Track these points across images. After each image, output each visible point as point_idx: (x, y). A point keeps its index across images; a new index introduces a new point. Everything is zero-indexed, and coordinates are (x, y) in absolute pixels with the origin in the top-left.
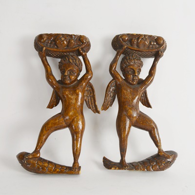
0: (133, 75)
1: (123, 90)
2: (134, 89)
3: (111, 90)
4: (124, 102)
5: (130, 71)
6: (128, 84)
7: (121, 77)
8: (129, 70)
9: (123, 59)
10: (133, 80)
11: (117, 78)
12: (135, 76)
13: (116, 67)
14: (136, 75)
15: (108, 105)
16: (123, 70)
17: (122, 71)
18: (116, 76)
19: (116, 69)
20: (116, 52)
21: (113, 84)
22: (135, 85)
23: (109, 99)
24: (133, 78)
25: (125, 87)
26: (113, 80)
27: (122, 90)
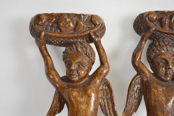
0: (166, 68)
1: (153, 89)
2: (168, 87)
3: (135, 89)
4: (155, 107)
5: (161, 62)
6: (159, 81)
7: (148, 70)
8: (159, 60)
9: (150, 46)
10: (166, 74)
11: (143, 72)
12: (169, 68)
13: (140, 58)
14: (171, 67)
15: (131, 110)
17: (149, 62)
18: (141, 70)
22: (168, 81)
23: (133, 101)
24: (166, 71)
25: (155, 85)
26: (137, 75)
27: (151, 89)
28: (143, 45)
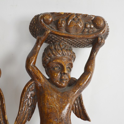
0: (61, 73)
1: (47, 96)
2: (62, 93)
3: (29, 96)
4: (48, 114)
5: (57, 67)
6: (54, 87)
7: (43, 76)
8: (55, 65)
9: (46, 50)
10: (61, 80)
11: (38, 78)
12: (65, 74)
13: (35, 62)
14: (66, 72)
15: (24, 118)
16: (46, 65)
17: (45, 67)
18: (36, 75)
19: (36, 65)
20: (35, 40)
21: (33, 86)
22: (64, 87)
23: (26, 109)
24: (61, 77)
25: (49, 91)
26: (31, 80)
27: (44, 95)
28: (38, 49)
